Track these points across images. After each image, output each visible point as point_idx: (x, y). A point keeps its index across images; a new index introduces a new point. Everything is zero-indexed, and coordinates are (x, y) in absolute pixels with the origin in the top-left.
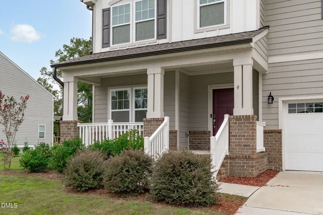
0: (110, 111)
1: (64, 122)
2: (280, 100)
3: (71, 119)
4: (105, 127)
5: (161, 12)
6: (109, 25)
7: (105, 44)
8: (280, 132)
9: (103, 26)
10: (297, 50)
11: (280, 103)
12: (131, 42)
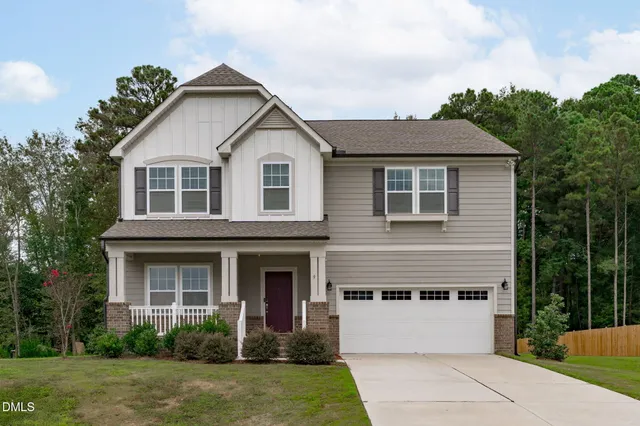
0: (148, 291)
1: (112, 304)
2: (338, 287)
3: (123, 301)
4: (139, 311)
5: (216, 184)
6: (145, 188)
7: (141, 209)
8: (337, 318)
9: (136, 188)
10: (351, 241)
11: (338, 290)
12: (176, 212)
